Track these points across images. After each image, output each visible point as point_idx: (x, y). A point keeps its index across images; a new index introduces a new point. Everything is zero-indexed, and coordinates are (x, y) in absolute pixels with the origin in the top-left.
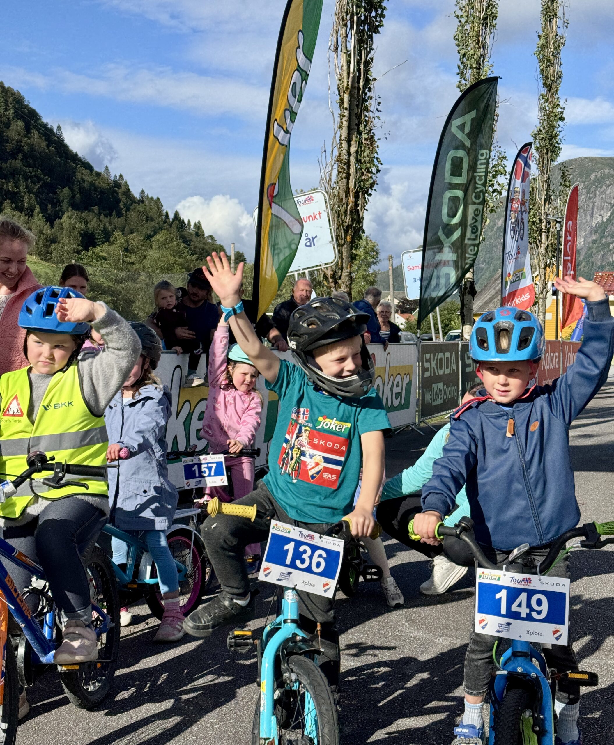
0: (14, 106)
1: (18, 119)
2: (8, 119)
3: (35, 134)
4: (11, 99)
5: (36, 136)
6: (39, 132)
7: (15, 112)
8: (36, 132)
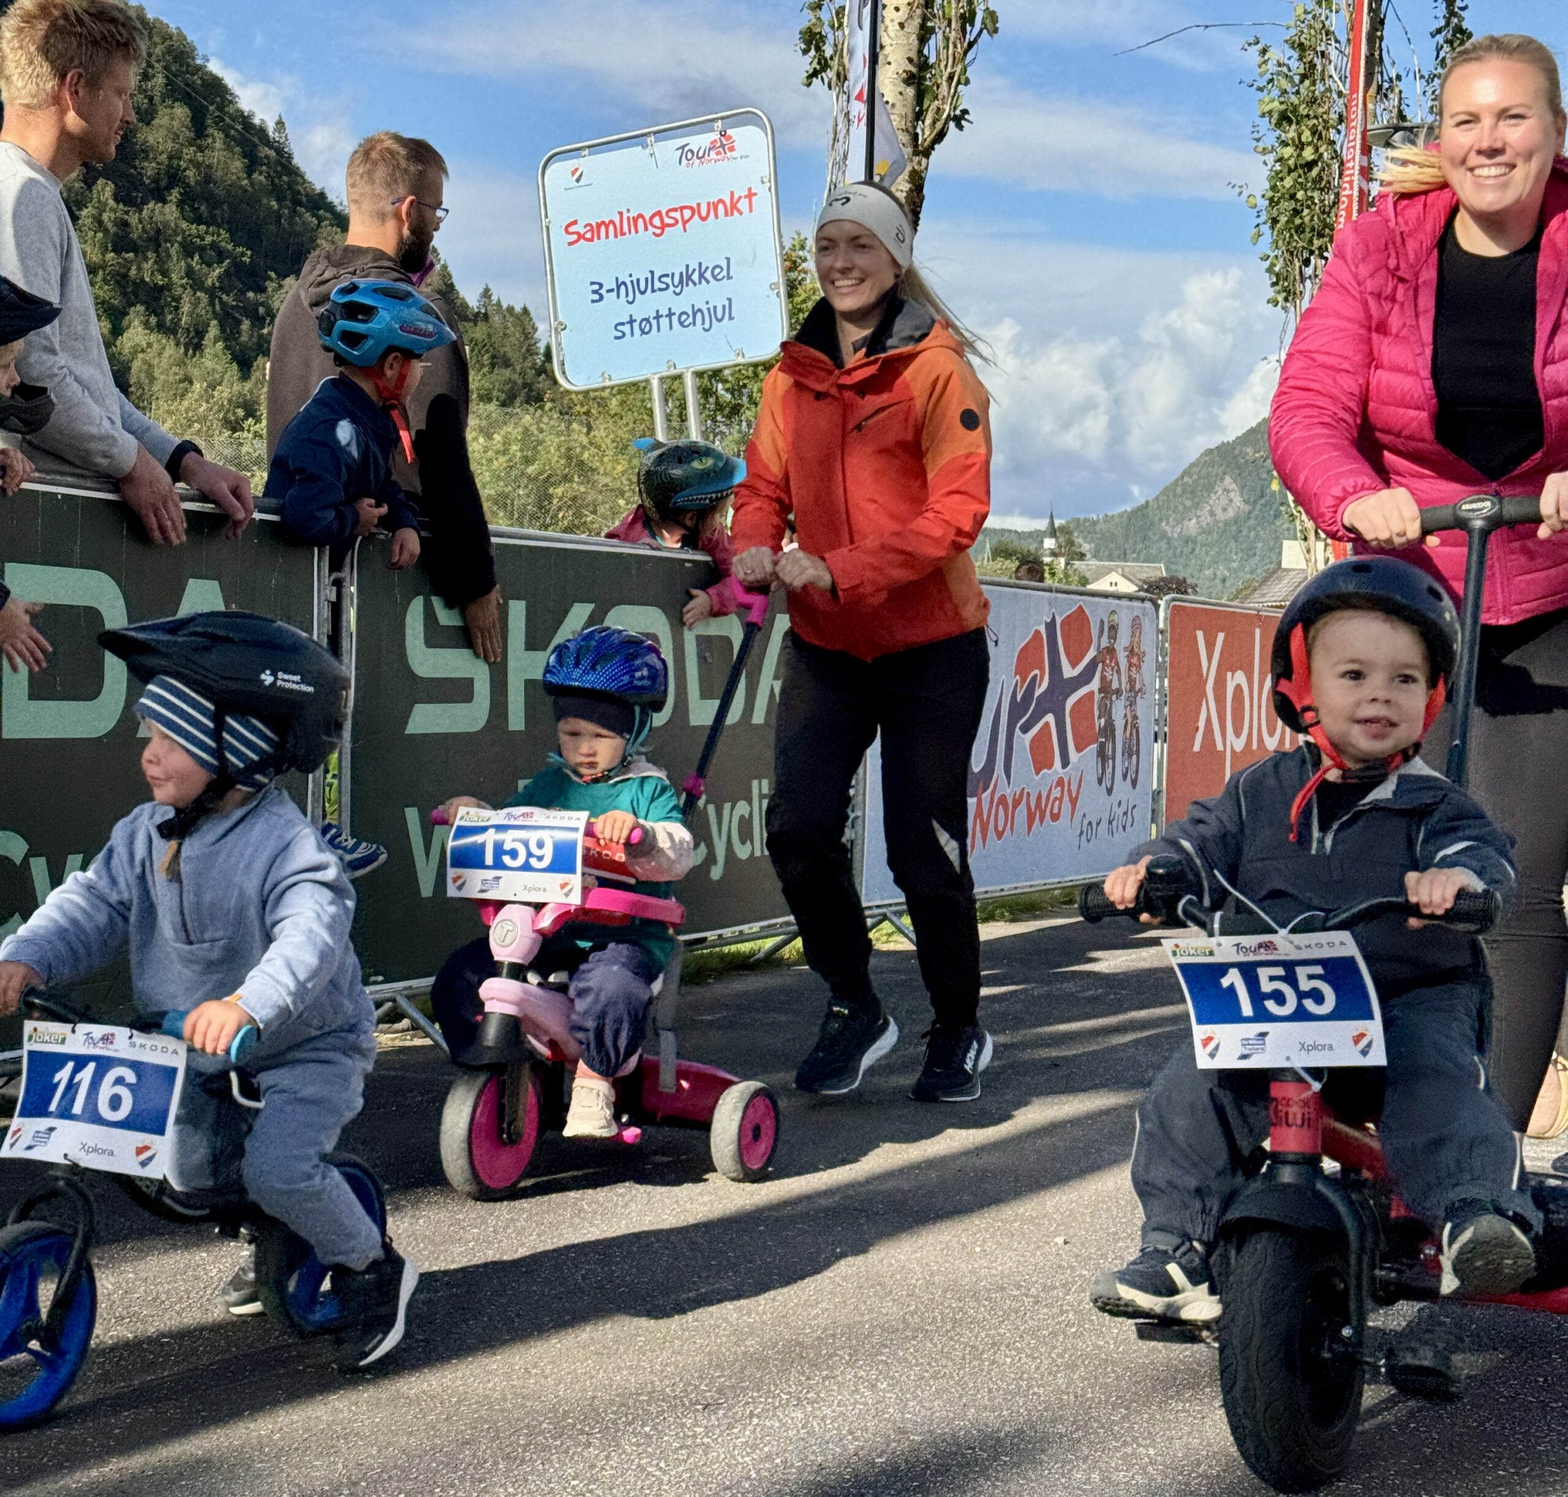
0: (166, 68)
1: (176, 100)
2: (151, 99)
3: (217, 139)
4: (158, 50)
5: (218, 145)
6: (227, 136)
7: (169, 82)
8: (219, 136)
